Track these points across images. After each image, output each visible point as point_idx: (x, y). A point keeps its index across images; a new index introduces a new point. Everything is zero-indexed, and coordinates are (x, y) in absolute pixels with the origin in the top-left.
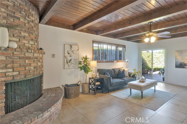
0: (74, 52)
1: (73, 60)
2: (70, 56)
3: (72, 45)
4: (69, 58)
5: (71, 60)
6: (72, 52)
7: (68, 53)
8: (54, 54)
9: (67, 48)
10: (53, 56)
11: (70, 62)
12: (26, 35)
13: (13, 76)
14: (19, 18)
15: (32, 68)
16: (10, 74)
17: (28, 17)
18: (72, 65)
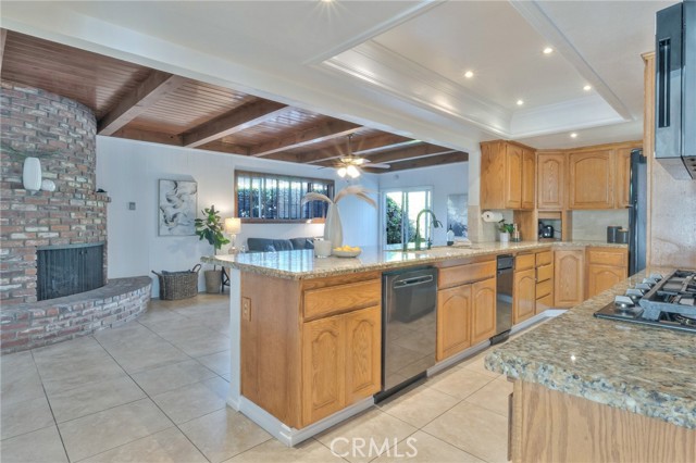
0: (185, 197)
1: (180, 216)
2: (174, 207)
3: (180, 181)
4: (171, 212)
5: (175, 216)
6: (179, 197)
7: (169, 201)
8: (133, 201)
9: (167, 188)
10: (132, 206)
11: (172, 221)
12: (71, 165)
13: (50, 239)
14: (56, 137)
15: (83, 228)
16: (45, 235)
17: (74, 131)
18: (179, 227)
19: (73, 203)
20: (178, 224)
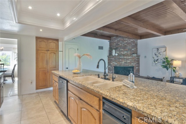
0: (161, 53)
1: (159, 60)
2: (157, 57)
3: (159, 48)
4: (156, 58)
5: (157, 60)
6: (159, 53)
7: (156, 55)
8: (146, 56)
9: (155, 51)
11: (157, 61)
12: (122, 50)
13: (116, 65)
14: (119, 45)
15: (123, 63)
16: (115, 64)
17: (123, 42)
18: (159, 63)
19: (120, 57)
20: (158, 62)
